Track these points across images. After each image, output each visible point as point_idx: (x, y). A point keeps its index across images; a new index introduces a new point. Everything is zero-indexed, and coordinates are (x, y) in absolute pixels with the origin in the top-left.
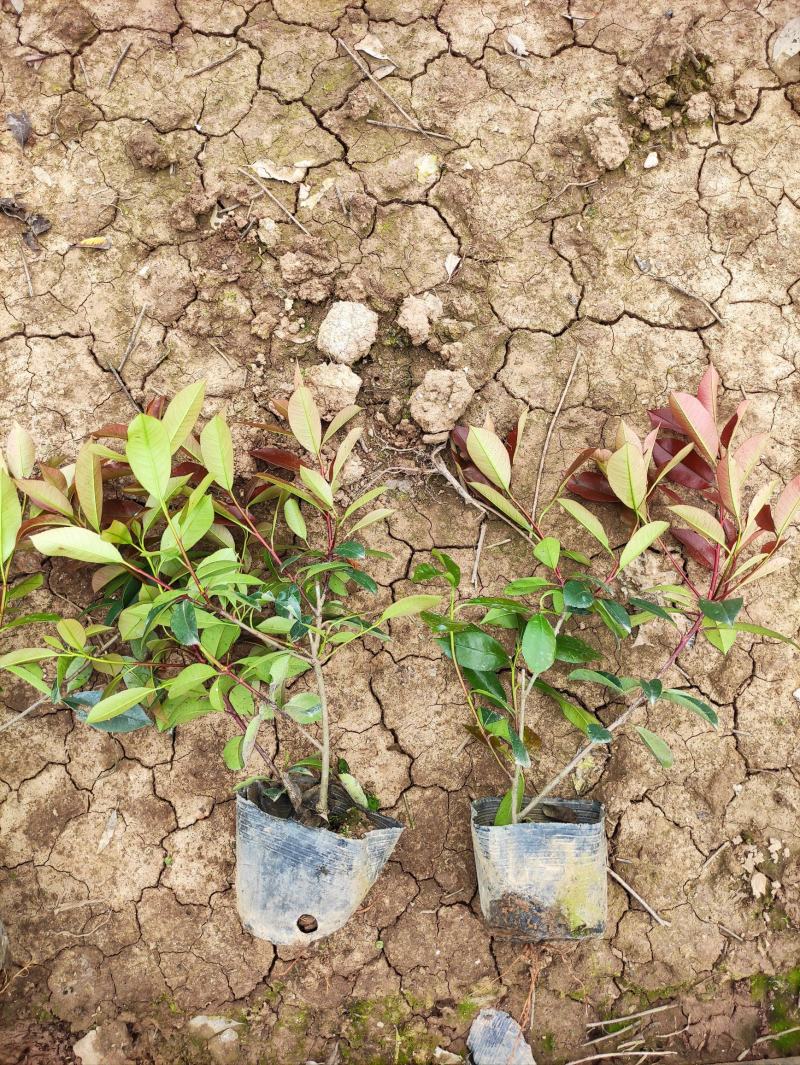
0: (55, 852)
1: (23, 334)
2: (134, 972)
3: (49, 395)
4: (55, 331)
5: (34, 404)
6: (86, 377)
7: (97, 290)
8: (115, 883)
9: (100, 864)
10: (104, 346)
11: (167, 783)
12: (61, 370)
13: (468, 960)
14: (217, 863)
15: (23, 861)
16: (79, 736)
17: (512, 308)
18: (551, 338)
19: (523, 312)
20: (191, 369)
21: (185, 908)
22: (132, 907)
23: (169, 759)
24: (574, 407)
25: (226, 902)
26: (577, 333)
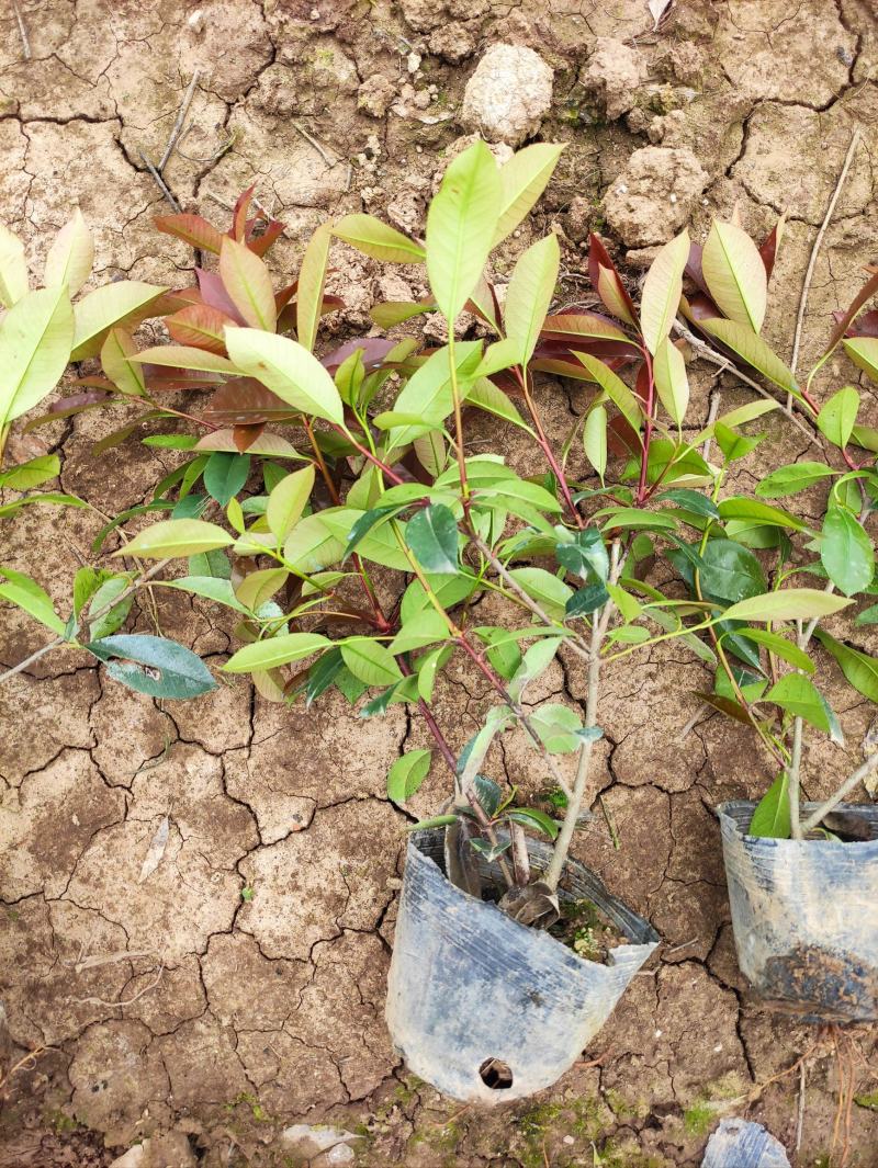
0: (75, 881)
1: (17, 116)
2: (199, 1060)
3: (57, 206)
4: (64, 112)
5: (35, 218)
6: (111, 179)
7: (126, 52)
8: (166, 926)
9: (144, 898)
10: (138, 134)
11: (243, 777)
12: (75, 171)
13: (703, 1046)
14: (321, 897)
15: (29, 892)
16: (110, 708)
17: (752, 70)
18: (813, 113)
19: (768, 74)
20: (267, 165)
21: (276, 965)
22: (194, 962)
23: (245, 742)
24: (849, 217)
25: (336, 956)
26: (854, 104)
